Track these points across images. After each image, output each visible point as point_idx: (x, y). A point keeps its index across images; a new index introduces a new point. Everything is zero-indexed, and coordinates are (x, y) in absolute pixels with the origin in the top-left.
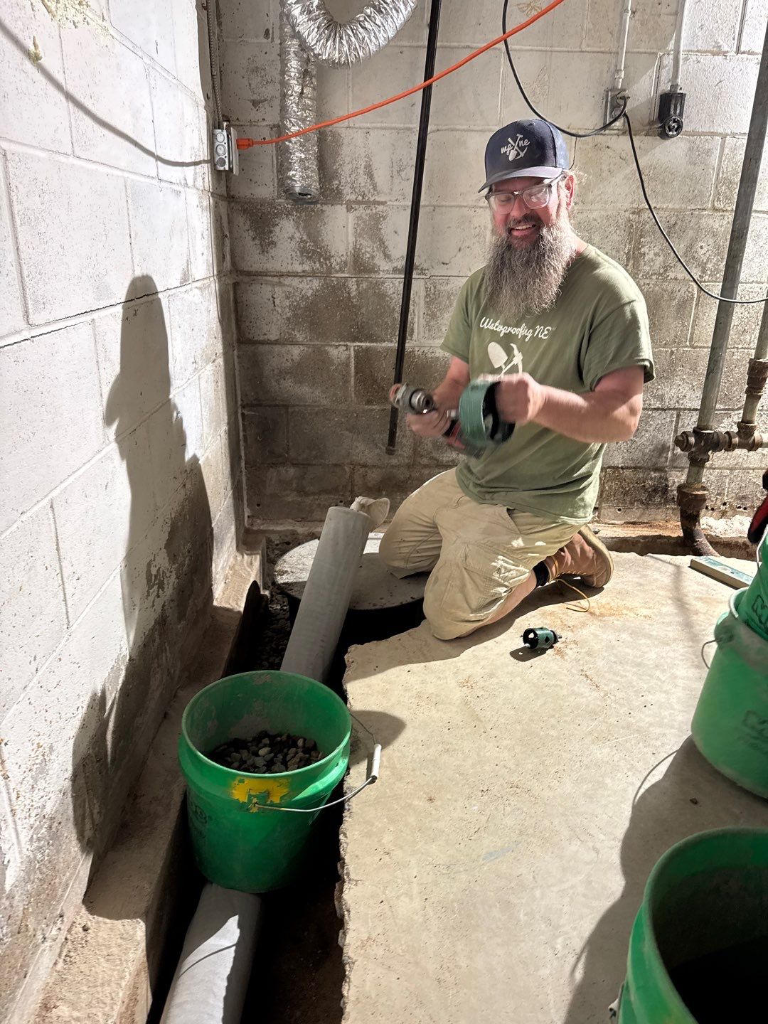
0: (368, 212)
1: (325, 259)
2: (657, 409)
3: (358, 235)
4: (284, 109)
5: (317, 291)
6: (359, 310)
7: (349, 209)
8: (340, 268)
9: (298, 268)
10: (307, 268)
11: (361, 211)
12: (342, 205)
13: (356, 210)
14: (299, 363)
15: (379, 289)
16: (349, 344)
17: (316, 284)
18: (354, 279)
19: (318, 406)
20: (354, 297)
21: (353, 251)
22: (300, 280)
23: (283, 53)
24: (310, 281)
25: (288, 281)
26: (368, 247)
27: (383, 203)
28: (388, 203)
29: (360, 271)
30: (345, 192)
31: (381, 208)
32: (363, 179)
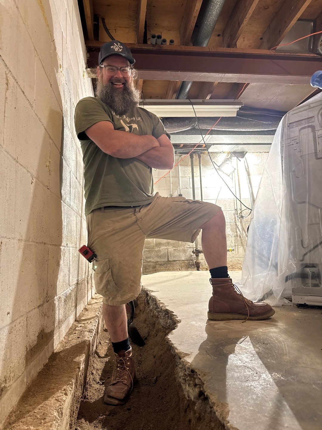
2: (189, 248)
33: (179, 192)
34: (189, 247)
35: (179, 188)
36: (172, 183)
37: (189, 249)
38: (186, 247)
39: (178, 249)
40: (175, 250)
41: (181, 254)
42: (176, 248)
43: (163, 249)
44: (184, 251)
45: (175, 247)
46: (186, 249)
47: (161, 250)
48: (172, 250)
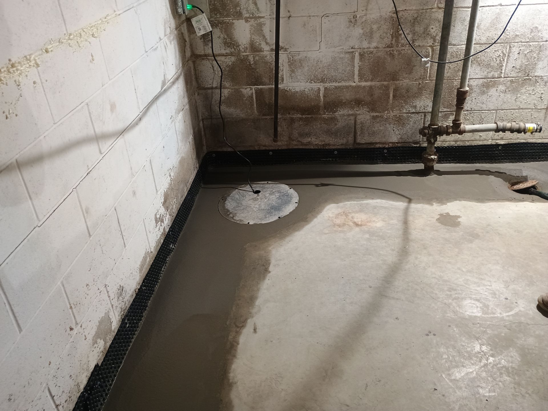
0: (256, 22)
1: (237, 47)
2: (413, 113)
3: (251, 34)
5: (234, 62)
6: (255, 70)
7: (247, 21)
8: (244, 51)
10: (228, 51)
11: (252, 22)
12: (242, 19)
13: (249, 22)
14: (228, 98)
15: (264, 59)
16: (251, 87)
17: (233, 59)
18: (252, 55)
19: (239, 118)
20: (252, 64)
21: (250, 42)
22: (225, 57)
24: (230, 57)
25: (219, 58)
26: (257, 39)
27: (263, 17)
28: (266, 17)
29: (255, 51)
30: (243, 13)
31: (262, 20)
32: (252, 6)
34: (414, 111)
37: (413, 115)
38: (404, 111)
39: (382, 117)
40: (374, 118)
41: (390, 127)
42: (377, 114)
43: (344, 115)
44: (400, 121)
45: (376, 111)
46: (405, 115)
47: (339, 118)
48: (368, 117)
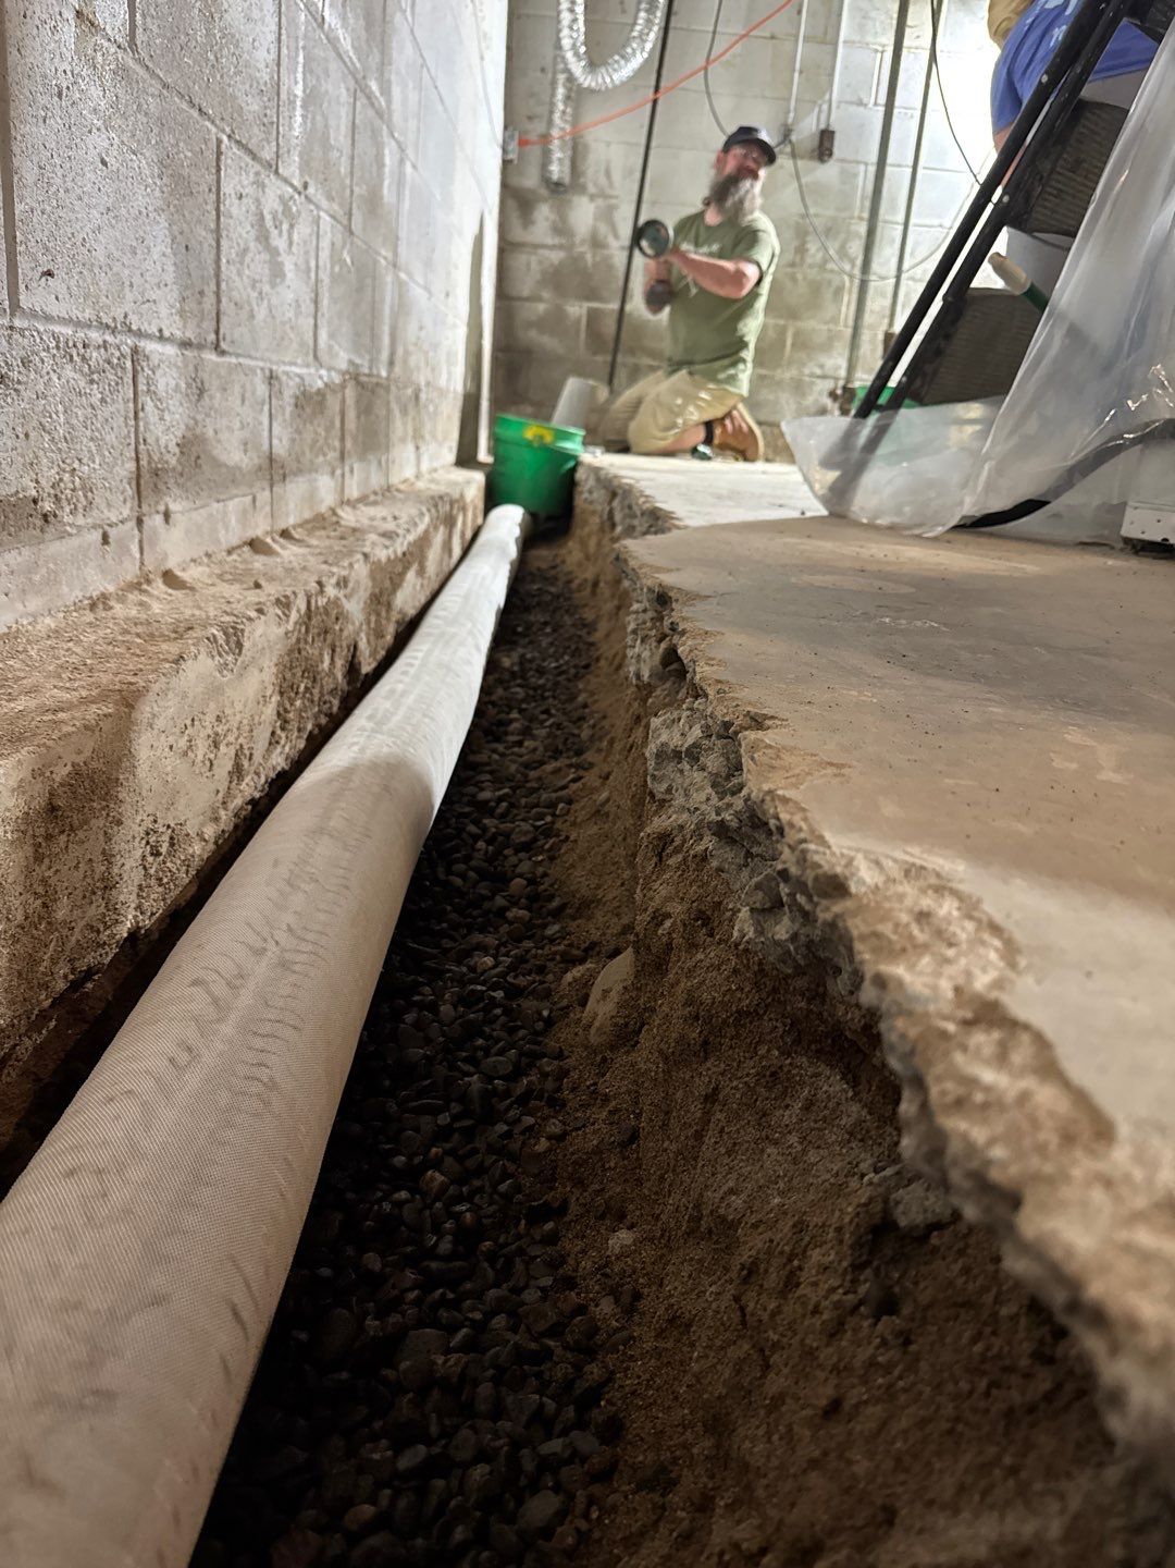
0: (605, 203)
1: (570, 236)
2: (820, 377)
3: (596, 219)
4: (550, 123)
5: (562, 260)
6: (593, 277)
7: (591, 200)
8: (581, 244)
9: (549, 241)
10: (556, 242)
11: (600, 201)
12: (586, 196)
13: (596, 201)
14: (543, 317)
16: (582, 303)
17: (562, 255)
18: (591, 253)
19: (555, 354)
20: (589, 268)
21: (591, 231)
22: (550, 251)
23: (554, 83)
24: (557, 252)
25: (541, 251)
26: (603, 229)
29: (596, 247)
30: (589, 187)
32: (602, 180)
33: (823, 117)
34: (819, 372)
35: (827, 97)
36: (801, 72)
37: (818, 381)
38: (806, 372)
39: (772, 377)
41: (783, 396)
46: (807, 379)
